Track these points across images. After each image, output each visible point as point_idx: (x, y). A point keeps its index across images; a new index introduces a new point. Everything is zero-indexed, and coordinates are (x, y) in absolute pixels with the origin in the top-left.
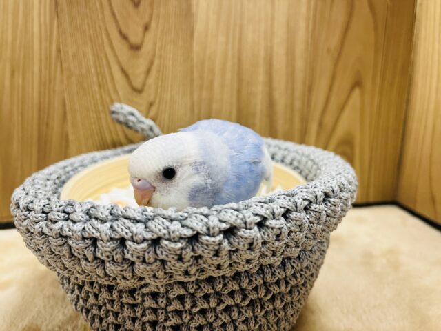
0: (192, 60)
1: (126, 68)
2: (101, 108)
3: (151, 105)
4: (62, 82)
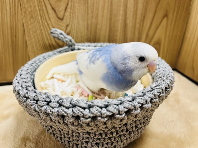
0: (88, 3)
1: (54, 7)
2: (42, 28)
3: (67, 26)
4: (21, 14)
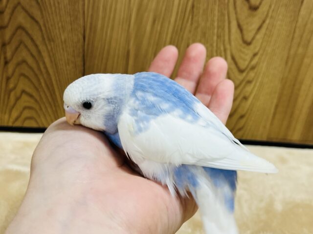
4: (190, 31)
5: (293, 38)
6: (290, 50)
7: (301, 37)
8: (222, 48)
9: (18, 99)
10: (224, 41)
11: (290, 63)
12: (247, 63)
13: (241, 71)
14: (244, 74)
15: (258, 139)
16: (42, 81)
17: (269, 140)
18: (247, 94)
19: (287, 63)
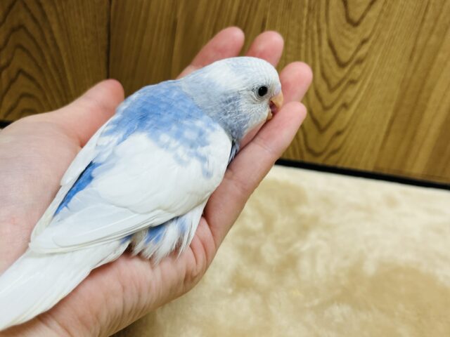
5: (423, 20)
6: (417, 37)
7: (436, 19)
8: (315, 28)
9: (12, 81)
10: (318, 17)
11: (415, 58)
12: (351, 53)
13: (342, 65)
14: (346, 70)
15: (361, 167)
16: (48, 57)
17: (378, 171)
18: (348, 101)
19: (411, 57)
